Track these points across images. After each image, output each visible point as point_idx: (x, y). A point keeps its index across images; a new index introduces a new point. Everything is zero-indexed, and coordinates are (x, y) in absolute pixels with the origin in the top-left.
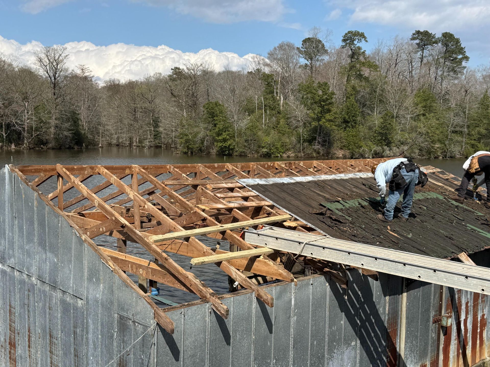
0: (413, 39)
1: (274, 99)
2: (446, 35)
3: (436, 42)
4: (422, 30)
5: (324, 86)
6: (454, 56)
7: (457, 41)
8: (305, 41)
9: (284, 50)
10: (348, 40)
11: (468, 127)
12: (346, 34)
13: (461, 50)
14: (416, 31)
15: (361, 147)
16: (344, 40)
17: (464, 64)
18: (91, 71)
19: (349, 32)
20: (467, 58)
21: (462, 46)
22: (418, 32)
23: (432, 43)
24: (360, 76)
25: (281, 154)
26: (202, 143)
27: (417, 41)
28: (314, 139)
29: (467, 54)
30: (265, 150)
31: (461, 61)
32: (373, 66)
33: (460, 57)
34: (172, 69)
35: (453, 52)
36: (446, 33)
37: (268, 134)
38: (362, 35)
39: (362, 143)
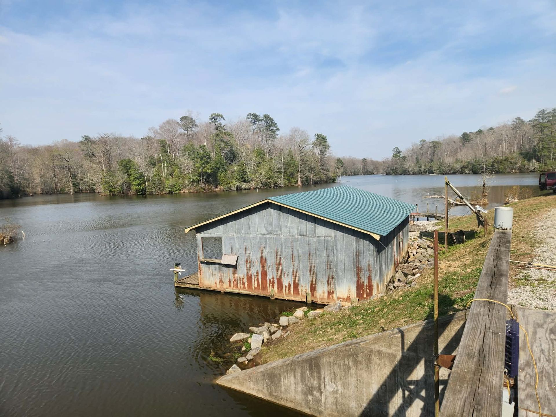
0: (248, 118)
1: (169, 156)
2: (265, 116)
3: (261, 120)
4: (252, 113)
5: (203, 147)
6: (272, 128)
7: (272, 120)
8: (182, 119)
9: (170, 124)
10: (213, 119)
11: (284, 169)
12: (212, 115)
13: (275, 125)
14: (249, 114)
15: (229, 184)
16: (211, 119)
17: (277, 133)
18: (17, 140)
19: (213, 114)
20: (278, 129)
21: (276, 122)
22: (250, 114)
23: (259, 121)
24: (222, 141)
25: (179, 191)
26: (122, 187)
27: (251, 120)
28: (199, 180)
29: (278, 127)
30: (168, 189)
31: (275, 132)
32: (230, 135)
33: (275, 129)
34: (82, 137)
35: (271, 126)
36: (266, 115)
37: (168, 179)
38: (221, 116)
39: (229, 181)
